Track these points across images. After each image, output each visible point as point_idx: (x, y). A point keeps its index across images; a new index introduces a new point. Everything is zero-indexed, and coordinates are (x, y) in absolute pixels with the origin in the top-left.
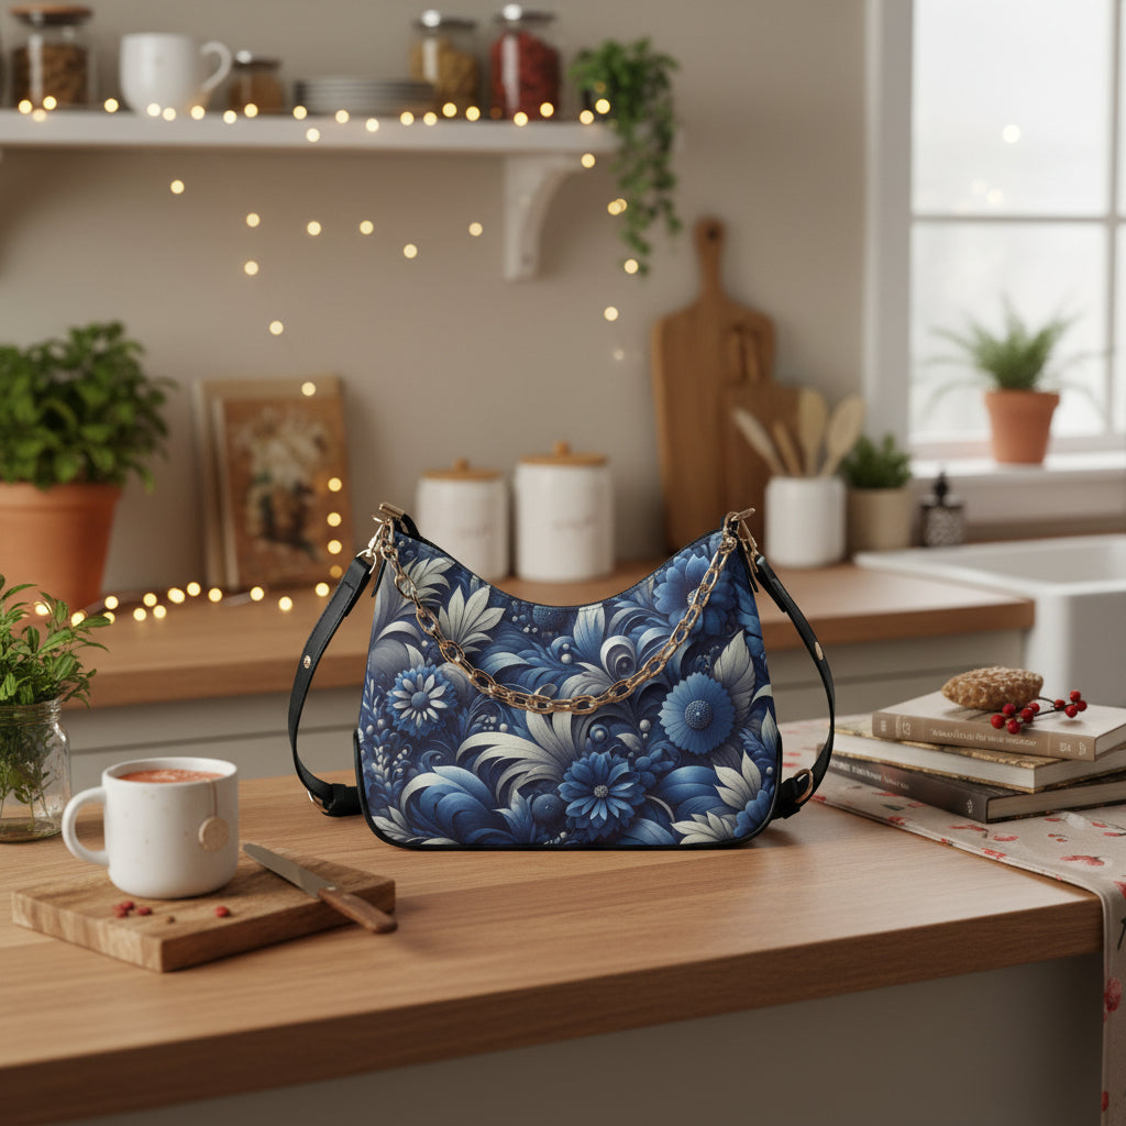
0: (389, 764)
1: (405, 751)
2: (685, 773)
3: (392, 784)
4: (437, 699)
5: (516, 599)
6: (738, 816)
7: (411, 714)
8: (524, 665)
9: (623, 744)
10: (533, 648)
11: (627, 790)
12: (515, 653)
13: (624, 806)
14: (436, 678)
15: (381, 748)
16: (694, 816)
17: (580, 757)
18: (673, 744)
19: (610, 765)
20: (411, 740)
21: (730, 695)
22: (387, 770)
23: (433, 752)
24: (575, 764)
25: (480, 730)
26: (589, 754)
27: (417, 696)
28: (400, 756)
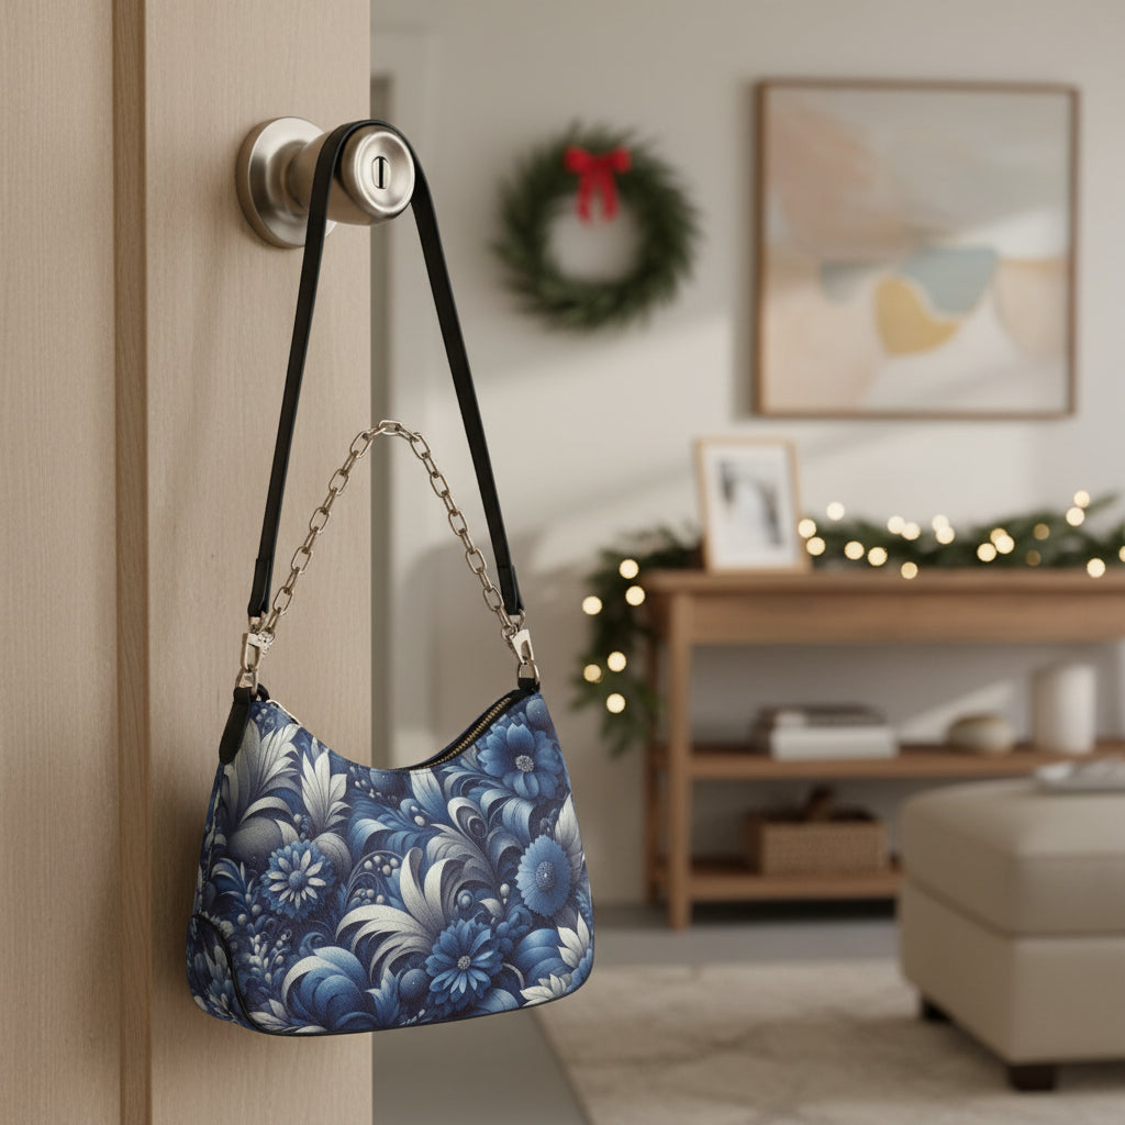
0: (268, 954)
1: (284, 937)
2: (536, 937)
3: (272, 974)
4: (315, 876)
5: (353, 764)
6: (573, 974)
7: (289, 896)
8: (386, 831)
9: (486, 910)
10: (388, 813)
11: (486, 960)
12: (376, 819)
13: (482, 977)
14: (312, 854)
15: (258, 937)
16: (541, 980)
17: (448, 925)
18: (526, 907)
19: (475, 933)
20: (291, 924)
21: (569, 855)
22: (267, 960)
23: (313, 934)
24: (443, 933)
25: (357, 906)
26: (457, 921)
27: (294, 875)
28: (280, 943)
